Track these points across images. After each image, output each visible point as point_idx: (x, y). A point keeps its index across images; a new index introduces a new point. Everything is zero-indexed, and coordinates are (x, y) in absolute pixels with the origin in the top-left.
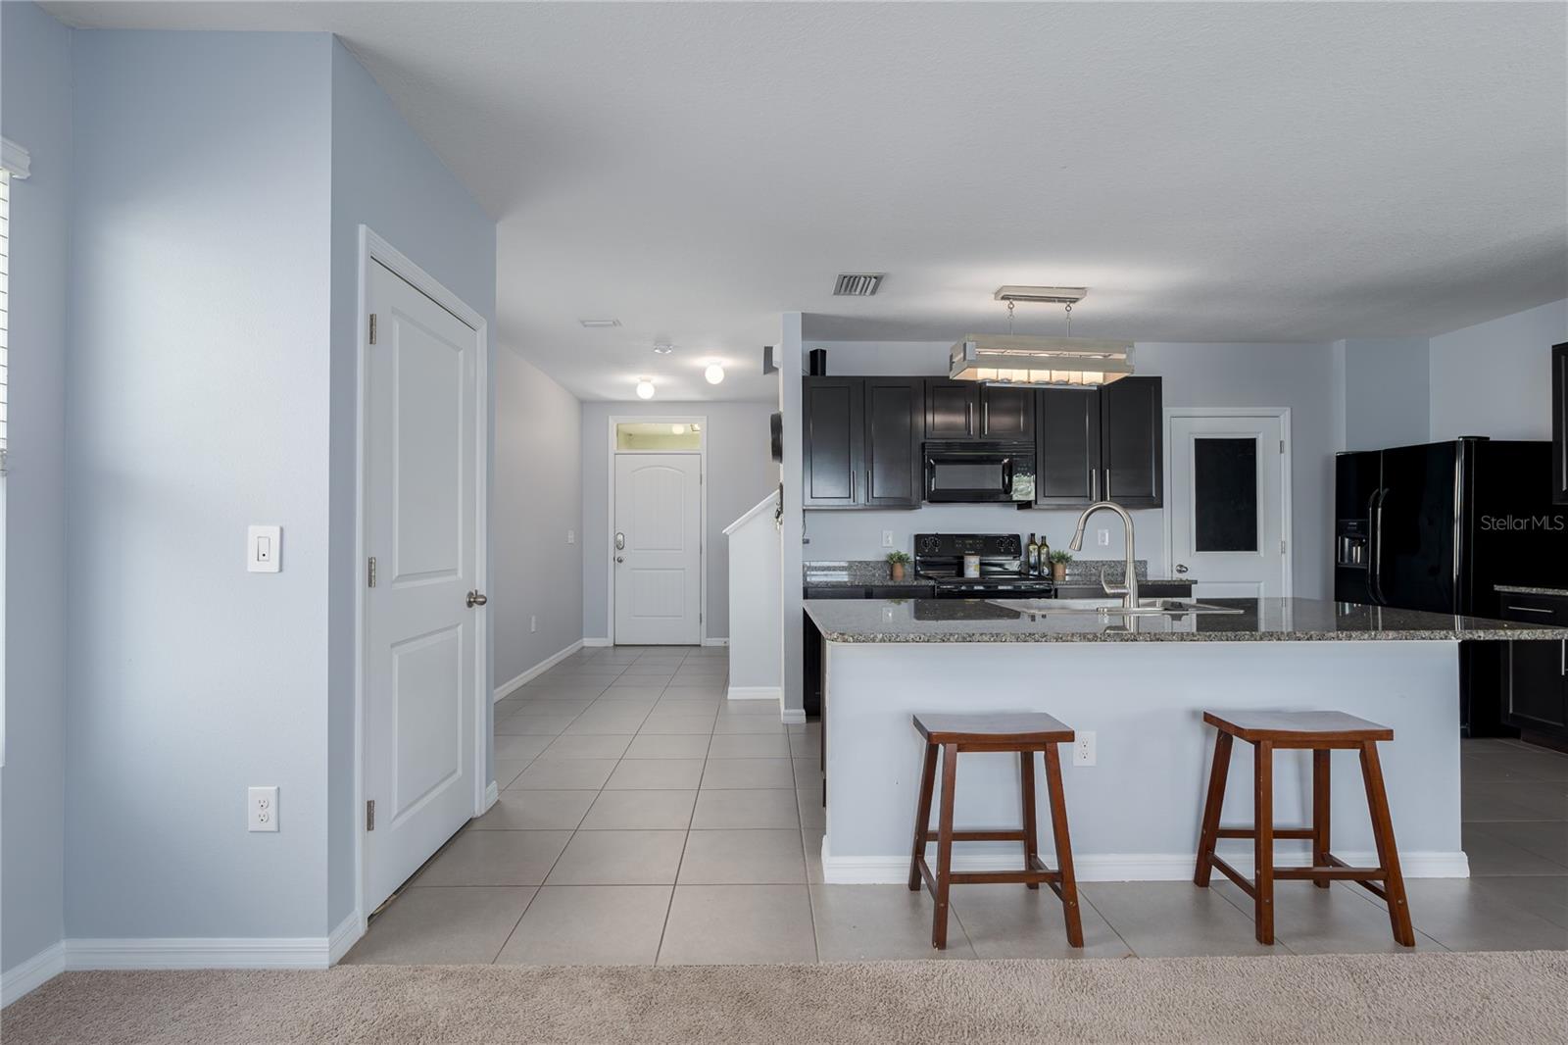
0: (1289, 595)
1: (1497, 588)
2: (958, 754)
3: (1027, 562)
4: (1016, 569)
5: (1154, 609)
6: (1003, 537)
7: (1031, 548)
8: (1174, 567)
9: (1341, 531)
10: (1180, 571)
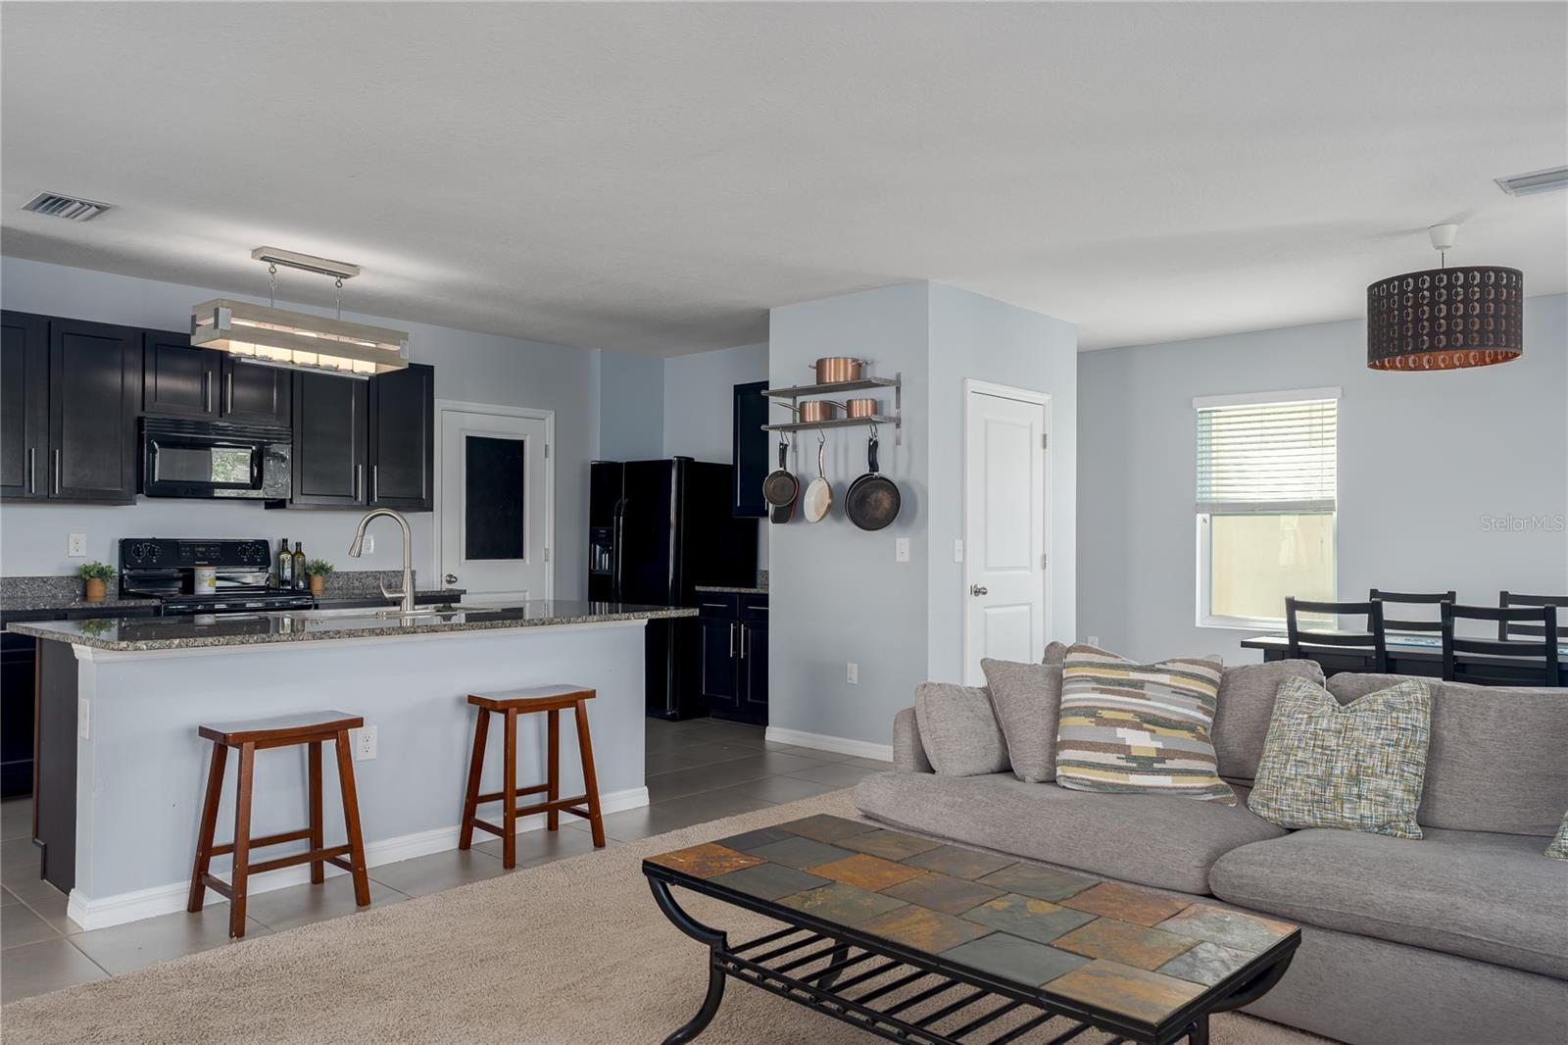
0: (551, 598)
1: (697, 588)
2: (256, 751)
3: (278, 576)
4: (263, 584)
5: (427, 613)
6: (246, 543)
7: (283, 556)
8: (444, 576)
9: (594, 538)
10: (449, 582)
